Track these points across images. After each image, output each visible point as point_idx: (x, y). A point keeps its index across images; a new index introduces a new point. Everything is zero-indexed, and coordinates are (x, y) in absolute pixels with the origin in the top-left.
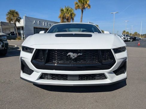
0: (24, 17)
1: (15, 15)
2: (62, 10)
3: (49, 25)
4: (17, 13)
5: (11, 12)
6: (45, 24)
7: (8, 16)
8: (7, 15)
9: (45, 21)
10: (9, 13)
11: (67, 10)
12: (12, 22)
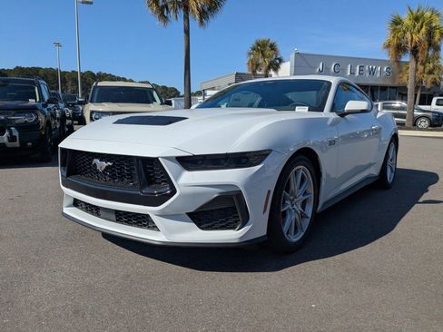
0: (292, 57)
1: (268, 52)
2: (397, 22)
3: (368, 74)
4: (273, 47)
5: (258, 45)
6: (355, 70)
7: (252, 56)
8: (250, 54)
9: (354, 60)
10: (254, 49)
11: (417, 19)
12: (258, 73)
